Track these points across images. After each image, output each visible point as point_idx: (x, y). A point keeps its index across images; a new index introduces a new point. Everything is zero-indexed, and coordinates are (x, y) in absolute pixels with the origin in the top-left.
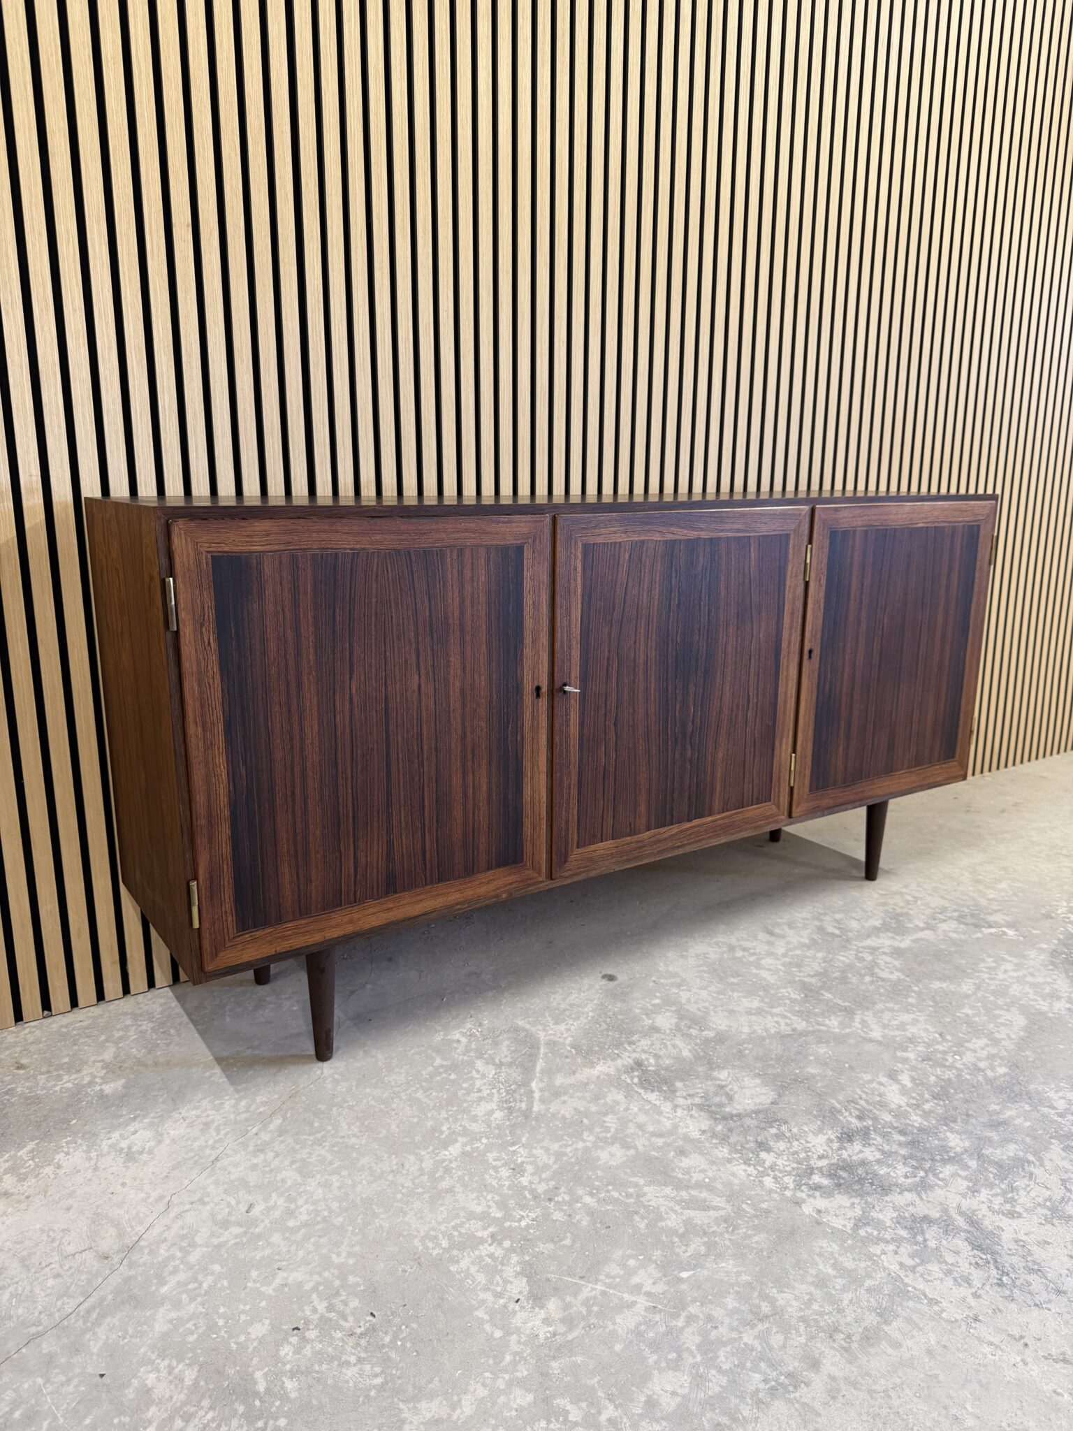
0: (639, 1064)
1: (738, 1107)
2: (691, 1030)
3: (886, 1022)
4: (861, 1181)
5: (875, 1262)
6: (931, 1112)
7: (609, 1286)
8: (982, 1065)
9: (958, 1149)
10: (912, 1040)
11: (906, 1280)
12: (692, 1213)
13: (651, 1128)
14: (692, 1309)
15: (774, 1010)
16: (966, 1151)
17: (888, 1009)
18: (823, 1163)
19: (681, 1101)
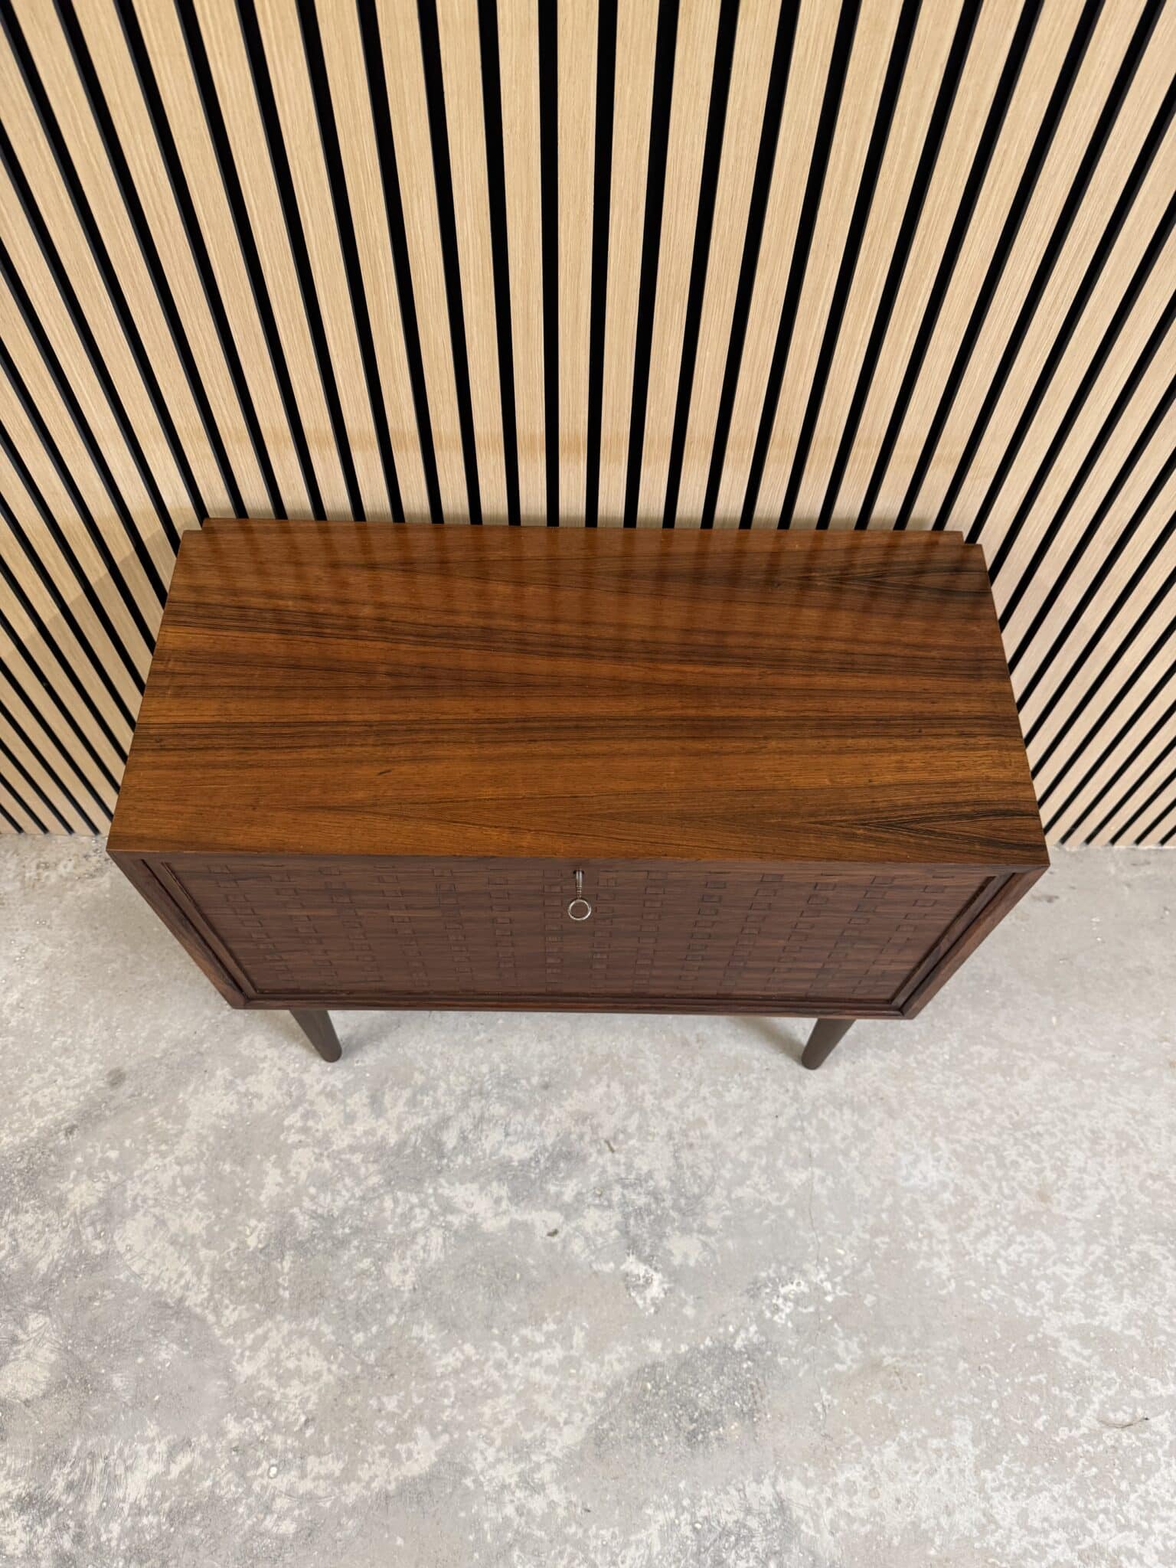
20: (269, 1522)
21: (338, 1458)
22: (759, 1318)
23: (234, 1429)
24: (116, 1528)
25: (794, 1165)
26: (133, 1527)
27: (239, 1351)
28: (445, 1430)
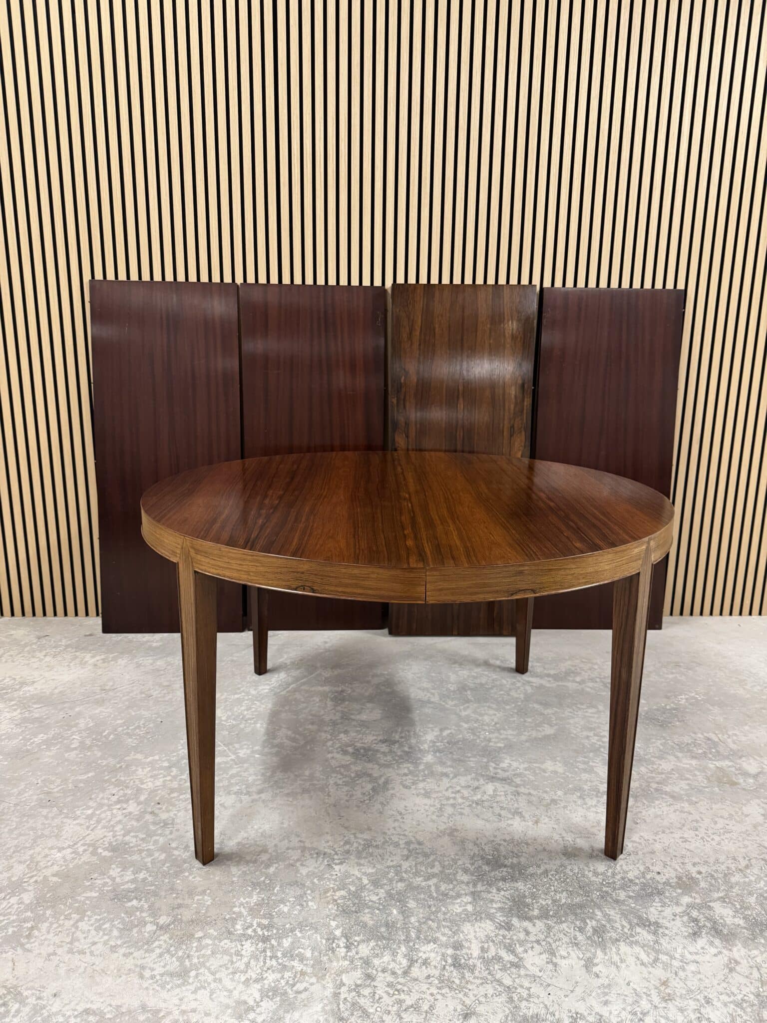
0: (342, 691)
1: (358, 717)
2: (383, 688)
3: (478, 710)
4: (364, 756)
5: (327, 778)
6: (437, 746)
7: (229, 749)
8: (493, 740)
9: (425, 761)
10: (477, 721)
11: (330, 787)
12: (285, 741)
13: (313, 712)
14: (245, 765)
15: (433, 691)
16: (427, 763)
17: (489, 707)
18: (359, 745)
19: (339, 708)
20: (491, 744)
21: (513, 730)
22: (673, 702)
23: (466, 726)
24: (426, 746)
25: (667, 674)
26: (433, 746)
27: (458, 710)
28: (556, 725)
